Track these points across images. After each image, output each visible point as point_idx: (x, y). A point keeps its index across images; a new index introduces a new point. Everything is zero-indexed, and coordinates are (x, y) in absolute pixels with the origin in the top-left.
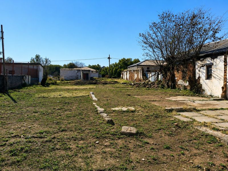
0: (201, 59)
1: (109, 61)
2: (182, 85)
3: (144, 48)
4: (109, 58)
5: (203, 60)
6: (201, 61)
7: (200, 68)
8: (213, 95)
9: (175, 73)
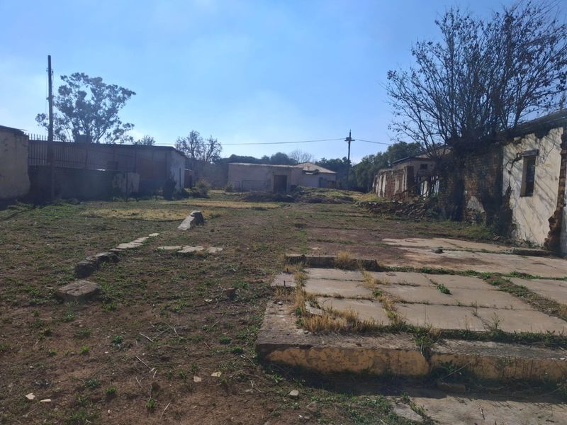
0: (515, 139)
1: (349, 148)
2: (474, 210)
3: (398, 111)
4: (349, 140)
5: (519, 142)
6: (516, 144)
7: (512, 164)
8: (532, 239)
9: (466, 178)
